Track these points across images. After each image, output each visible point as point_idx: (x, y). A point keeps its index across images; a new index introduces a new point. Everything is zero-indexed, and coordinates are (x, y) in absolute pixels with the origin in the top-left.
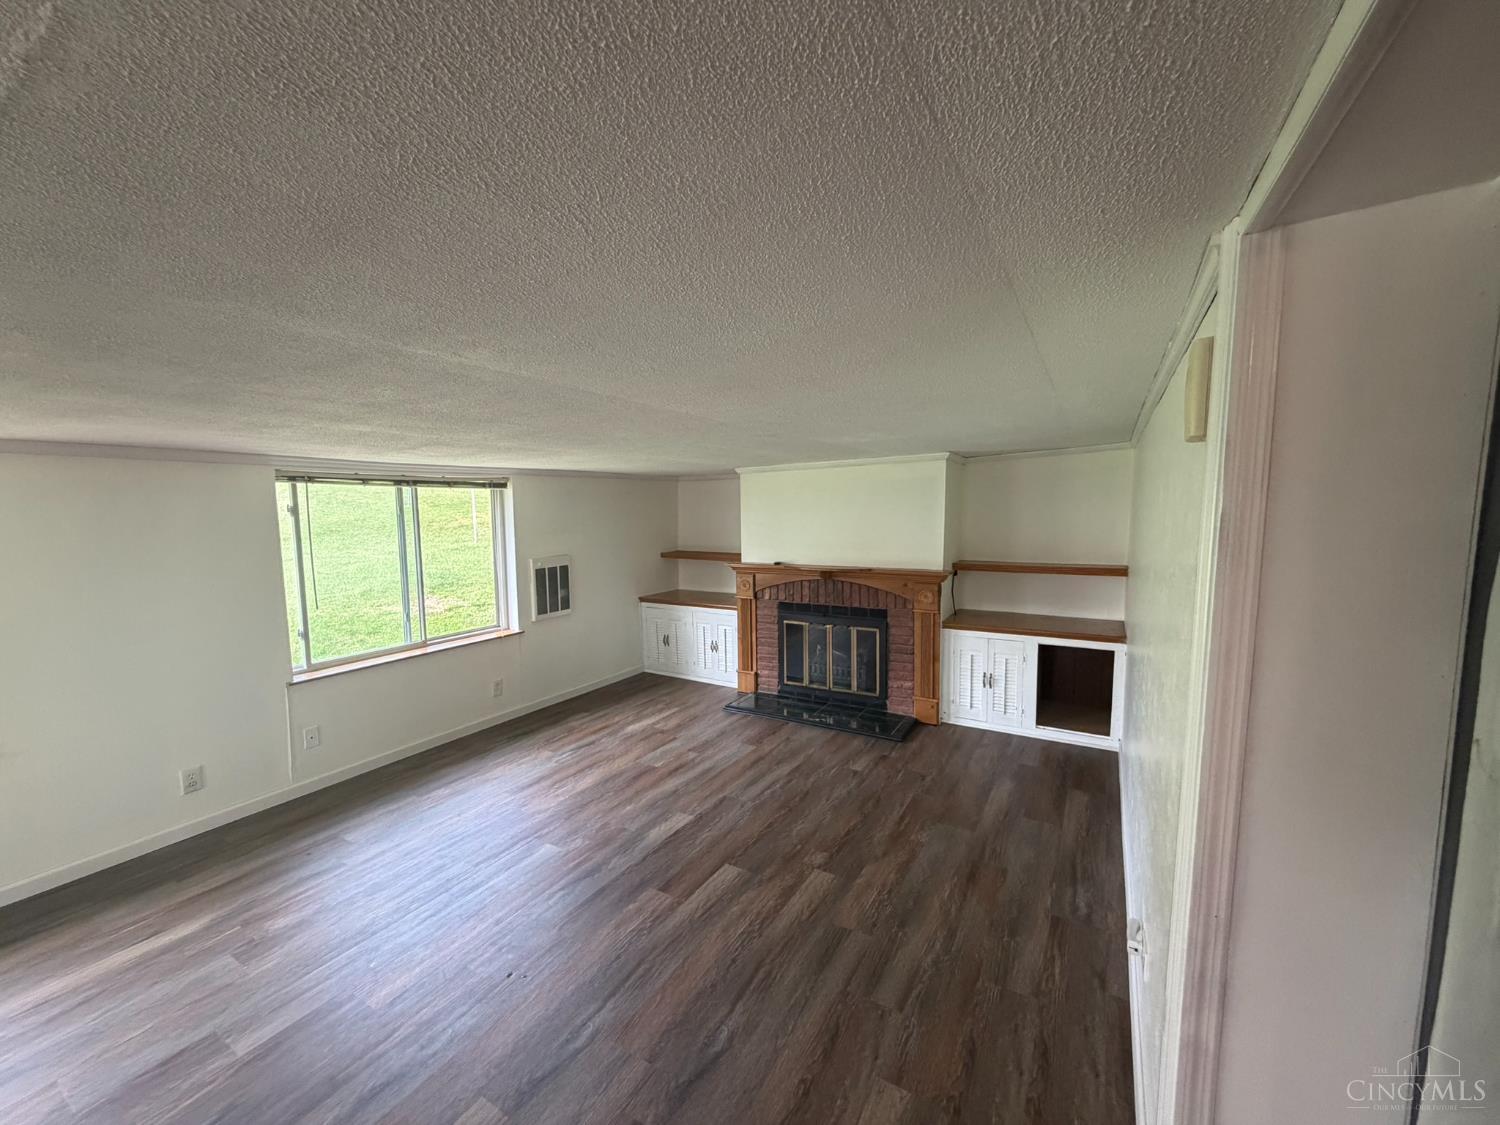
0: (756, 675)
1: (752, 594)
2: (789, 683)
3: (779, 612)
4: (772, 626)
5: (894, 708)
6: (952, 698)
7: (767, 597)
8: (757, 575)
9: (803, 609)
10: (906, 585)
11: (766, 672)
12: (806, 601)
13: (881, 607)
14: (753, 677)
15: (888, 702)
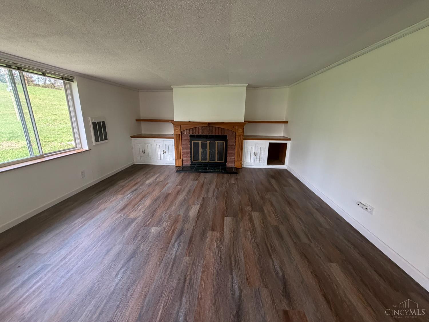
0: (182, 160)
1: (180, 132)
2: (194, 161)
3: (190, 138)
4: (188, 143)
5: (228, 165)
6: (245, 160)
7: (186, 133)
8: (181, 126)
9: (199, 137)
10: (234, 127)
11: (186, 159)
12: (200, 134)
13: (225, 134)
14: (181, 161)
15: (227, 164)
